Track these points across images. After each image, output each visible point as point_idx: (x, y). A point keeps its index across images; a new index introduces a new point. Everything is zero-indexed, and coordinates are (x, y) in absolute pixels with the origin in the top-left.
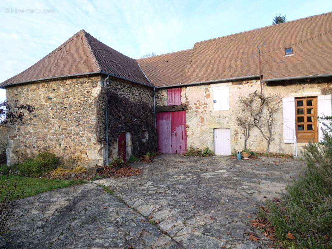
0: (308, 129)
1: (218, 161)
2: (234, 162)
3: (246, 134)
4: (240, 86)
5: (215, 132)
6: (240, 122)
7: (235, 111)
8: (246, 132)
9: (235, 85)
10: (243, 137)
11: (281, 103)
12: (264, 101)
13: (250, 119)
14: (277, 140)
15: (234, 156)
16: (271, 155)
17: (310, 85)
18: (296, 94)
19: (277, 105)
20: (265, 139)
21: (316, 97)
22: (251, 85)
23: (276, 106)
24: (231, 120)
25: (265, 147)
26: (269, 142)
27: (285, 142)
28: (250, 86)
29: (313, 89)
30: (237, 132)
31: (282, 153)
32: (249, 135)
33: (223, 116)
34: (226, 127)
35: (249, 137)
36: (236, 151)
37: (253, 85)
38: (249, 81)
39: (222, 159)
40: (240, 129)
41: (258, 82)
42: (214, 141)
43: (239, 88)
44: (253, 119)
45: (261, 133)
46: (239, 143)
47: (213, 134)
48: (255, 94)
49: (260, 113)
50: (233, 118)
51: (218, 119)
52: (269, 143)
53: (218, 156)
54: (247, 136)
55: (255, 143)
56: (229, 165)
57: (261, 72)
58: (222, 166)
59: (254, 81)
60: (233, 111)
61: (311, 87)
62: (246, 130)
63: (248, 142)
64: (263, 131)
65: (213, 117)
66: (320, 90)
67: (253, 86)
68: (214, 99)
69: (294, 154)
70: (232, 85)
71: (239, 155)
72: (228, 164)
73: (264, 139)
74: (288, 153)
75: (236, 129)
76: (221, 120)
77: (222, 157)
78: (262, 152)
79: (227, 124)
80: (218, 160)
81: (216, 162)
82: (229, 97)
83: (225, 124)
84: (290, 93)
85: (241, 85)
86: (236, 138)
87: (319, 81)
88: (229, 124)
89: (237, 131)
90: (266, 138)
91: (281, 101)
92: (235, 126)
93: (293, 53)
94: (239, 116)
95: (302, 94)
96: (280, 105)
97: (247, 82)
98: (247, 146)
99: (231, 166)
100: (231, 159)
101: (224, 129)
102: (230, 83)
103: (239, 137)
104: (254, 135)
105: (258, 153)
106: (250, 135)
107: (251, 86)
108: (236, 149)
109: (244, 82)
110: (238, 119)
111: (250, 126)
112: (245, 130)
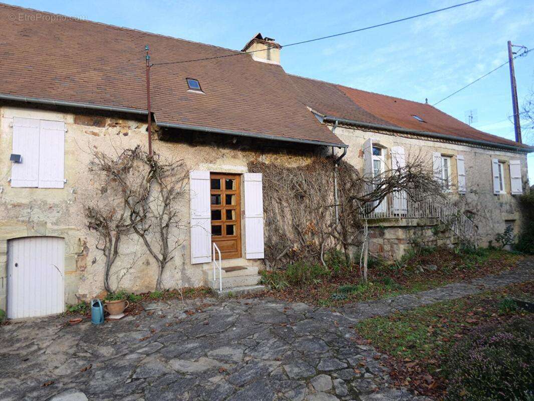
0: (228, 234)
1: (28, 346)
2: (86, 338)
3: (110, 250)
4: (96, 129)
5: (10, 253)
6: (93, 221)
7: (79, 192)
8: (108, 245)
9: (84, 124)
10: (101, 259)
11: (186, 181)
12: (156, 171)
13: (122, 212)
14: (178, 261)
15: (75, 312)
16: (168, 295)
17: (232, 153)
18: (211, 165)
19: (179, 185)
20: (155, 260)
21: (240, 175)
22: (125, 132)
23: (177, 188)
24: (70, 216)
25: (154, 277)
26: (163, 263)
27: (194, 261)
28: (121, 134)
29: (237, 161)
30: (86, 247)
31: (187, 286)
32: (116, 252)
33: (45, 203)
34: (53, 235)
35: (118, 258)
36: (79, 298)
37: (130, 132)
38: (120, 122)
39: (41, 334)
40: (93, 239)
41: (140, 130)
42: (7, 277)
43: (95, 134)
44: (127, 214)
45: (145, 247)
46: (89, 276)
47: (6, 257)
48: (135, 154)
49: (144, 199)
50: (73, 210)
51: (25, 211)
52: (163, 268)
53: (22, 324)
54: (112, 255)
55: (131, 271)
56: (75, 355)
57: (149, 107)
58: (51, 366)
59: (133, 124)
60: (74, 192)
61: (234, 157)
62: (110, 241)
63: (113, 269)
64: (149, 242)
65: (9, 207)
66: (246, 165)
67: (129, 134)
68: (16, 153)
69: (215, 287)
70: (75, 122)
71: (98, 312)
72: (72, 351)
73: (152, 260)
74: (198, 284)
75: (83, 238)
76: (37, 215)
77: (36, 324)
78: (146, 291)
79: (56, 227)
80: (26, 339)
81: (24, 352)
82: (66, 153)
83: (49, 225)
84: (203, 162)
85: (99, 127)
86: (80, 264)
87: (245, 146)
88: (62, 227)
89: (85, 243)
90: (155, 257)
91: (187, 176)
92: (78, 230)
93: (201, 90)
94: (92, 204)
95: (220, 166)
96: (184, 185)
97: (114, 121)
98: (110, 282)
99: (84, 358)
100: (71, 329)
101: (44, 240)
102: (70, 118)
103: (90, 259)
104: (128, 251)
105: (138, 293)
106: (118, 251)
107: (126, 134)
108: (81, 292)
109: (108, 121)
110: (91, 213)
111: (122, 230)
112: (108, 239)
